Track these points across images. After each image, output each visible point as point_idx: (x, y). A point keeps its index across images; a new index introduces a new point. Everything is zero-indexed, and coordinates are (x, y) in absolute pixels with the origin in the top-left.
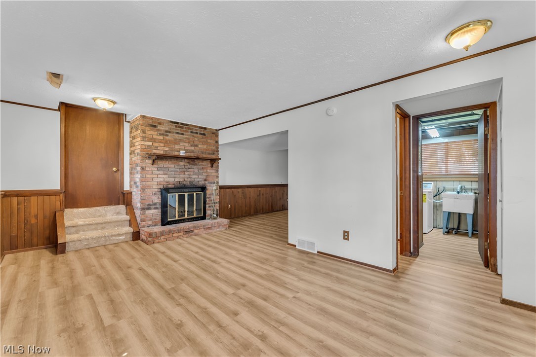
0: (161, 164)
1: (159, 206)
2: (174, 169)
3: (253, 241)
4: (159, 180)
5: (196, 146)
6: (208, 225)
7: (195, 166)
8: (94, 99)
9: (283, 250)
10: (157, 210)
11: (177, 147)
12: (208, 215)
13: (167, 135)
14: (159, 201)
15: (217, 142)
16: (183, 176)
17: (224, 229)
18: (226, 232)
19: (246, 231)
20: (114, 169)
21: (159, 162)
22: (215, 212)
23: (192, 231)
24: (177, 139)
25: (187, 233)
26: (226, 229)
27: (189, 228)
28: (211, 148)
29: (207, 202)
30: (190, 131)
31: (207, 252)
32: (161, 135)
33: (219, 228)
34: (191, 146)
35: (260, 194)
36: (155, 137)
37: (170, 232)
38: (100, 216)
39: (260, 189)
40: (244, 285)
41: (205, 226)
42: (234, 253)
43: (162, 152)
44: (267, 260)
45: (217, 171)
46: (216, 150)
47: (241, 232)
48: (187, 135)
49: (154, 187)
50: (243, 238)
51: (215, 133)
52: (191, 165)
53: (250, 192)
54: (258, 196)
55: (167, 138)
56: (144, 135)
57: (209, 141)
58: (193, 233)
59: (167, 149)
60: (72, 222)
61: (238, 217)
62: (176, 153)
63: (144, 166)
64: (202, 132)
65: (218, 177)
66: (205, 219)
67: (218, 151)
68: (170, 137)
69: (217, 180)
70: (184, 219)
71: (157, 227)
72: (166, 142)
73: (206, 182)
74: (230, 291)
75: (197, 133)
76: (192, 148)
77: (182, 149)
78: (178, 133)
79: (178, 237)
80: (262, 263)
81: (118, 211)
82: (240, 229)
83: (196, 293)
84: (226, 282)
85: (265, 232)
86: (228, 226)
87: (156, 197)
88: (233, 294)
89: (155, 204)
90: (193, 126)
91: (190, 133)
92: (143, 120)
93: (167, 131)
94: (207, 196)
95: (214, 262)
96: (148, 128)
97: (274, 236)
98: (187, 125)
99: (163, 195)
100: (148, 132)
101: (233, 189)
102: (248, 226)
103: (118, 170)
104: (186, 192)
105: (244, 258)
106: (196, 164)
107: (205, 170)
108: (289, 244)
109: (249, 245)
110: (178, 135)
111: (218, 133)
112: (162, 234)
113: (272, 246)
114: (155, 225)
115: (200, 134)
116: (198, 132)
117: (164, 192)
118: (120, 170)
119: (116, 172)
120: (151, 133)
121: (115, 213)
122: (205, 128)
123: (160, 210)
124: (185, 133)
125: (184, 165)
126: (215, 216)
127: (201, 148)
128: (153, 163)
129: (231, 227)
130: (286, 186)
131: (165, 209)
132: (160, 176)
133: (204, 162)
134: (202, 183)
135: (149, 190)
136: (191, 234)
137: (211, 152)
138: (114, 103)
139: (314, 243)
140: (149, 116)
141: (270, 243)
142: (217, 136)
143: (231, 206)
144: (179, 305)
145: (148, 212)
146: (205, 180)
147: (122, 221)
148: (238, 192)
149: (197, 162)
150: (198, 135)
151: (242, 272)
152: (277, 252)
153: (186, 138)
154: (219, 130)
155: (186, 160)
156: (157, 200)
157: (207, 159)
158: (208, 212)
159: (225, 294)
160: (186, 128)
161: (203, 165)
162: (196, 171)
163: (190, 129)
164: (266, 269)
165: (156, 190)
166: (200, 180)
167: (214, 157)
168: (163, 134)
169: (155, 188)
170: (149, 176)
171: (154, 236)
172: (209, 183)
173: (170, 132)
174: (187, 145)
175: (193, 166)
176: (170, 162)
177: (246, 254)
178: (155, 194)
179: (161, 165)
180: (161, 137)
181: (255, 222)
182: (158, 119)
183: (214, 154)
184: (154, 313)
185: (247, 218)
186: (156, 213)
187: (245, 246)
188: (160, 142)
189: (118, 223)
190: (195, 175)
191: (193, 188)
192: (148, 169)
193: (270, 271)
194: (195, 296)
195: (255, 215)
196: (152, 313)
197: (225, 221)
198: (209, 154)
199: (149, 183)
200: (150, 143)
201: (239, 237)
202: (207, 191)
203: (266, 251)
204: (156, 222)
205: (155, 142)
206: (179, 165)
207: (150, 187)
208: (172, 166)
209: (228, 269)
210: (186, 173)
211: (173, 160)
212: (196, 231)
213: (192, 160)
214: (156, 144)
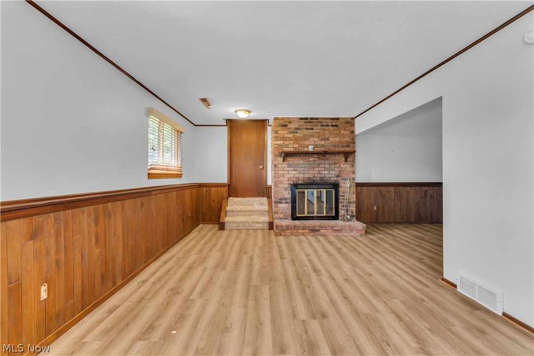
0: (291, 160)
1: (289, 201)
2: (303, 165)
3: (387, 260)
4: (289, 176)
5: (328, 139)
6: (337, 226)
7: (326, 162)
8: (236, 111)
9: (427, 286)
10: (287, 205)
11: (306, 143)
12: (341, 216)
13: (297, 133)
14: (289, 196)
15: (353, 132)
16: (313, 172)
17: (359, 234)
18: (360, 238)
19: (386, 242)
20: (261, 167)
21: (289, 159)
22: (350, 213)
23: (319, 230)
24: (306, 135)
25: (313, 232)
26: (362, 235)
27: (314, 227)
28: (344, 139)
29: (341, 200)
30: (320, 124)
31: (319, 257)
32: (291, 133)
33: (351, 232)
34: (322, 140)
35: (426, 196)
36: (285, 135)
37: (295, 227)
38: (250, 205)
39: (426, 188)
40: (324, 316)
41: (333, 227)
42: (347, 267)
43: (292, 150)
44: (386, 292)
45: (353, 166)
46: (351, 141)
47: (377, 243)
48: (317, 129)
49: (285, 182)
50: (374, 251)
51: (350, 122)
52: (321, 161)
53: (408, 192)
54: (422, 198)
55: (296, 135)
56: (276, 135)
57: (342, 132)
58: (319, 233)
59: (297, 146)
60: (233, 207)
61: (389, 223)
62: (306, 149)
63: (276, 163)
64: (334, 124)
65: (354, 172)
66: (338, 219)
67: (354, 143)
68: (300, 134)
69: (353, 176)
70: (313, 217)
71: (287, 220)
72: (296, 139)
73: (339, 178)
74: (303, 315)
75: (328, 126)
76: (323, 142)
77: (311, 145)
78: (307, 129)
79: (303, 234)
80: (376, 294)
81: (261, 202)
82: (380, 239)
83: (269, 301)
84: (308, 301)
85: (416, 251)
86: (364, 232)
87: (286, 192)
88: (303, 321)
89: (286, 199)
90: (323, 118)
91: (320, 127)
92: (276, 122)
93: (296, 129)
94: (341, 194)
95: (316, 271)
96: (279, 128)
97: (426, 260)
98: (317, 119)
99: (293, 190)
100: (280, 132)
101: (379, 188)
102: (395, 236)
103: (263, 168)
104: (315, 189)
105: (355, 279)
106: (327, 159)
107: (338, 165)
108: (443, 279)
109: (376, 263)
110: (307, 131)
111: (354, 122)
112: (288, 228)
113: (412, 273)
114: (286, 219)
115: (332, 126)
116: (330, 124)
117: (293, 187)
118: (265, 168)
119: (262, 169)
120: (283, 132)
121: (259, 204)
122: (338, 119)
123: (290, 205)
124: (314, 128)
125: (314, 161)
126: (349, 217)
127: (333, 141)
128: (284, 161)
129: (370, 234)
130: (440, 185)
131: (294, 204)
132: (290, 172)
133: (336, 156)
134: (334, 179)
135: (280, 186)
136: (317, 233)
137: (345, 145)
138: (250, 112)
139: (495, 295)
140: (281, 117)
141: (412, 269)
142: (353, 125)
143: (377, 208)
144: (246, 306)
145: (280, 205)
146: (338, 176)
147: (262, 211)
148: (389, 191)
149: (327, 156)
150: (330, 128)
151: (337, 297)
152: (413, 286)
153: (316, 133)
154: (355, 118)
155: (315, 156)
156: (288, 195)
157: (339, 153)
158: (342, 212)
159: (295, 316)
160: (315, 122)
161: (335, 160)
162: (327, 166)
163: (320, 122)
164: (373, 306)
165: (287, 185)
166: (332, 176)
167: (348, 149)
168: (293, 132)
169: (286, 184)
170: (280, 172)
171: (280, 228)
172: (342, 179)
173: (299, 129)
174: (317, 139)
175: (323, 161)
176: (300, 158)
177: (361, 273)
178: (286, 189)
179: (291, 162)
180: (291, 135)
181: (409, 233)
182: (289, 118)
183: (348, 146)
184: (223, 304)
185: (401, 226)
186: (286, 207)
187: (370, 262)
188: (290, 140)
189: (260, 213)
190: (327, 171)
191: (324, 184)
192: (280, 166)
193: (377, 311)
194: (266, 303)
195: (417, 223)
196: (222, 303)
197: (360, 225)
198: (343, 147)
199: (280, 179)
200: (281, 142)
201: (371, 249)
202: (340, 189)
203: (396, 278)
204: (287, 216)
205: (286, 140)
206: (309, 161)
207: (281, 182)
208: (302, 162)
209: (324, 286)
210: (316, 169)
211: (302, 156)
212: (323, 231)
213: (323, 154)
214: (287, 143)
